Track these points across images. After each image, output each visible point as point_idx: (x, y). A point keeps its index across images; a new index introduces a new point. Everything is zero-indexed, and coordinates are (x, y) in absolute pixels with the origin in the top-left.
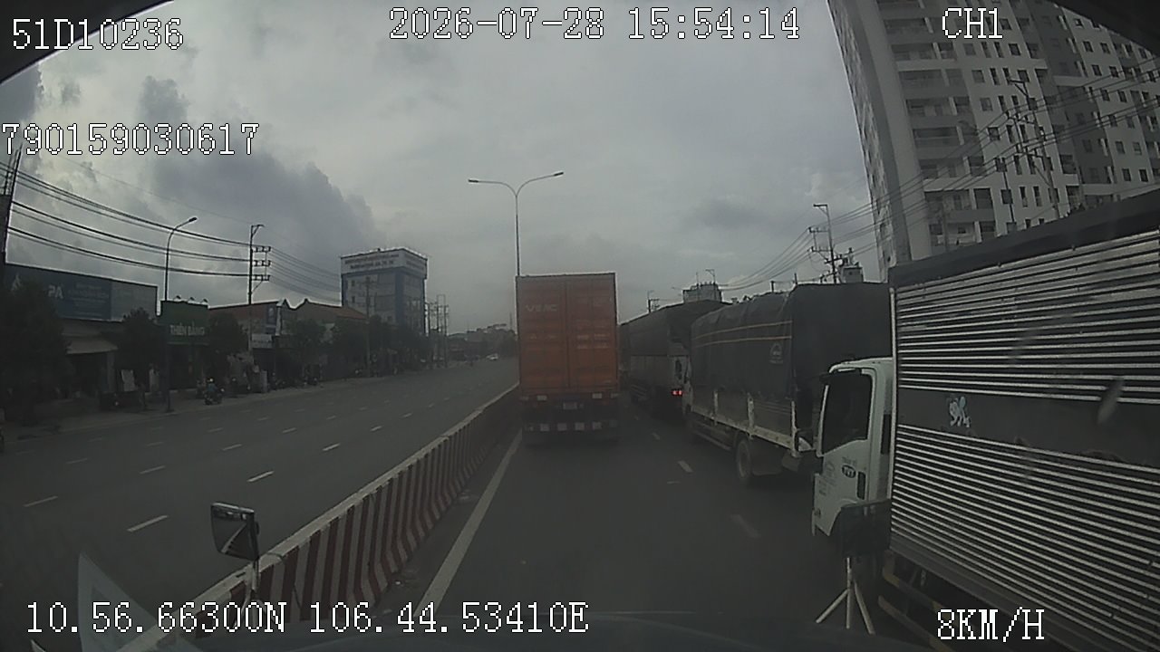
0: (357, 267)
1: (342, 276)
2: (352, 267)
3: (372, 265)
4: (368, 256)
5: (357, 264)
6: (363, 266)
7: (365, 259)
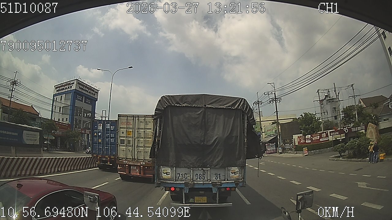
0: (59, 90)
1: (53, 95)
2: (57, 91)
3: (64, 89)
4: (63, 84)
5: (59, 89)
6: (61, 90)
7: (61, 86)
